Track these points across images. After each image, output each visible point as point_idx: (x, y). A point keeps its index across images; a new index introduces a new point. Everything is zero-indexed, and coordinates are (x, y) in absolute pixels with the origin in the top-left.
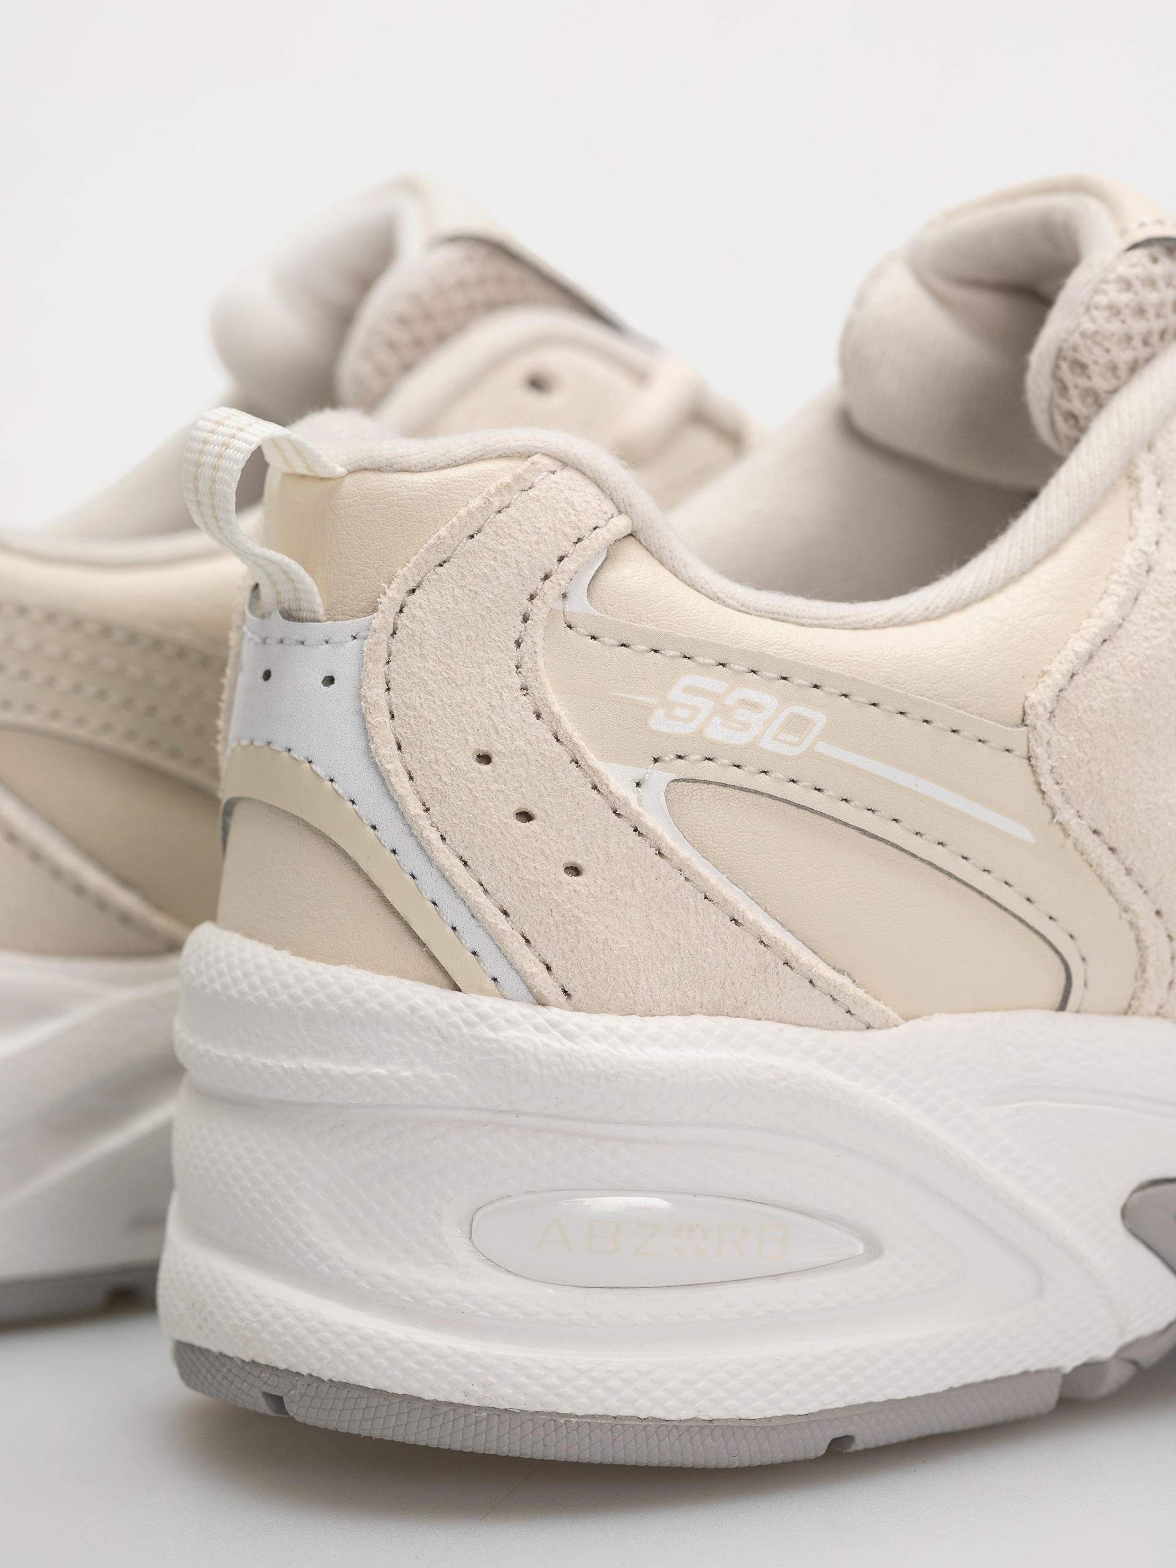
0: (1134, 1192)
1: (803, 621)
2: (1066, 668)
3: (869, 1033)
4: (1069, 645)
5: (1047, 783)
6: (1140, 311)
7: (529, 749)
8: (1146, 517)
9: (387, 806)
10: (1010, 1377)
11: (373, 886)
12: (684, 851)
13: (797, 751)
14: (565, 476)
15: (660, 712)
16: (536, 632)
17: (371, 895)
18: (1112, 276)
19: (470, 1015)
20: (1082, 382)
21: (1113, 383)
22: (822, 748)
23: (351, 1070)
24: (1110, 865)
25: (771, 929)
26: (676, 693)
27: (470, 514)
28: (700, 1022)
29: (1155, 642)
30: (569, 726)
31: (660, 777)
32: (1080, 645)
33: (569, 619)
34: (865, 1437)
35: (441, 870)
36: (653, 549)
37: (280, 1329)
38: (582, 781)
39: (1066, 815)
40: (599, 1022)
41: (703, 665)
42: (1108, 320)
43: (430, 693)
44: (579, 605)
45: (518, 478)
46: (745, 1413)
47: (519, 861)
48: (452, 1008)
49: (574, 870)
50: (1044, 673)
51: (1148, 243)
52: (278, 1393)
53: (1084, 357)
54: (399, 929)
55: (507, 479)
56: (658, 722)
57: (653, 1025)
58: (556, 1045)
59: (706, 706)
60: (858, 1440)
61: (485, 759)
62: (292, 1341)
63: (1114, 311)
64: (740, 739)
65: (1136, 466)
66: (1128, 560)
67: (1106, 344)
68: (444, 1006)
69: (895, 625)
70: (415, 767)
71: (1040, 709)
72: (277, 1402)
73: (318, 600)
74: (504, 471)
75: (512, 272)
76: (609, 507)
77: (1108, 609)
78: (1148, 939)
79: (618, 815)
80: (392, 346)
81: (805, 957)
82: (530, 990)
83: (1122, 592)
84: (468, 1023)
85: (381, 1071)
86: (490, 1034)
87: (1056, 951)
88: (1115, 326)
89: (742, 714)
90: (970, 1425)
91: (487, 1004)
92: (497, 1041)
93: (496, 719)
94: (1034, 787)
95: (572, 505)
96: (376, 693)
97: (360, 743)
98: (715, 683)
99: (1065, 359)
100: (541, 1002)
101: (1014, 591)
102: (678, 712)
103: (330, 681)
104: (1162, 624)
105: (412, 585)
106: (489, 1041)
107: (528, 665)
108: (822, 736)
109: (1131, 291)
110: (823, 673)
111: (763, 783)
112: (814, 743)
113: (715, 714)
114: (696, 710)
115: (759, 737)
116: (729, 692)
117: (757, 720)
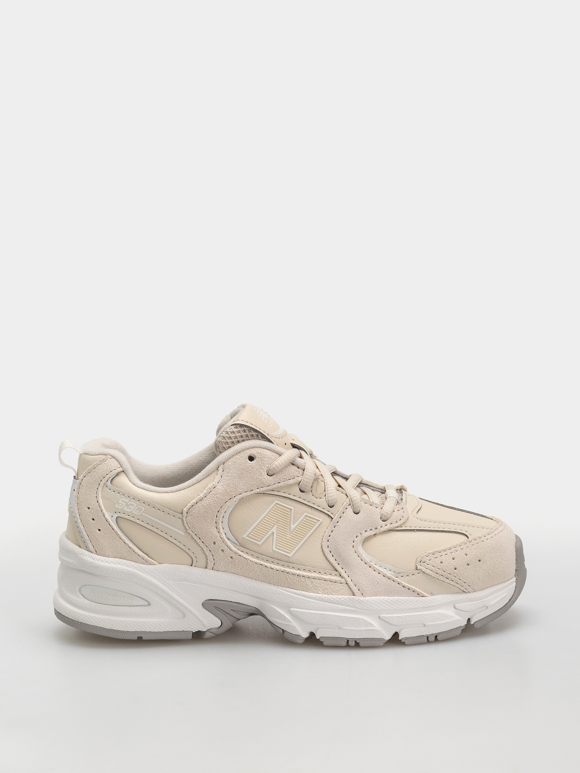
0: (205, 601)
1: (148, 490)
2: (192, 504)
3: (150, 565)
5: (185, 524)
7: (95, 508)
8: (218, 477)
12: (117, 530)
14: (113, 459)
15: (118, 504)
16: (100, 487)
22: (143, 514)
24: (199, 541)
25: (130, 545)
27: (95, 464)
28: (117, 559)
29: (209, 501)
30: (102, 505)
31: (115, 516)
32: (194, 501)
33: (106, 486)
34: (145, 638)
35: (81, 527)
38: (102, 515)
39: (189, 531)
40: (100, 557)
41: (126, 496)
43: (83, 496)
44: (109, 483)
46: (120, 629)
47: (91, 527)
48: (79, 551)
49: (99, 530)
50: (188, 505)
51: (236, 424)
55: (102, 459)
56: (117, 506)
58: (91, 560)
59: (125, 504)
60: (143, 638)
61: (89, 508)
63: (224, 437)
64: (130, 511)
65: (220, 467)
66: (212, 485)
69: (165, 493)
70: (79, 508)
71: (186, 512)
73: (77, 476)
74: (102, 457)
76: (120, 466)
77: (202, 495)
79: (107, 521)
81: (137, 550)
82: (91, 550)
83: (206, 491)
84: (80, 555)
86: (82, 557)
87: (190, 556)
89: (130, 506)
91: (83, 550)
92: (84, 558)
93: (92, 502)
94: (183, 525)
95: (111, 465)
96: (77, 494)
97: (75, 502)
100: (92, 552)
102: (120, 505)
105: (85, 476)
107: (98, 493)
108: (143, 512)
109: (227, 433)
110: (145, 501)
111: (132, 519)
112: (142, 513)
113: (126, 505)
114: (123, 505)
115: (132, 511)
116: (128, 502)
117: (132, 508)
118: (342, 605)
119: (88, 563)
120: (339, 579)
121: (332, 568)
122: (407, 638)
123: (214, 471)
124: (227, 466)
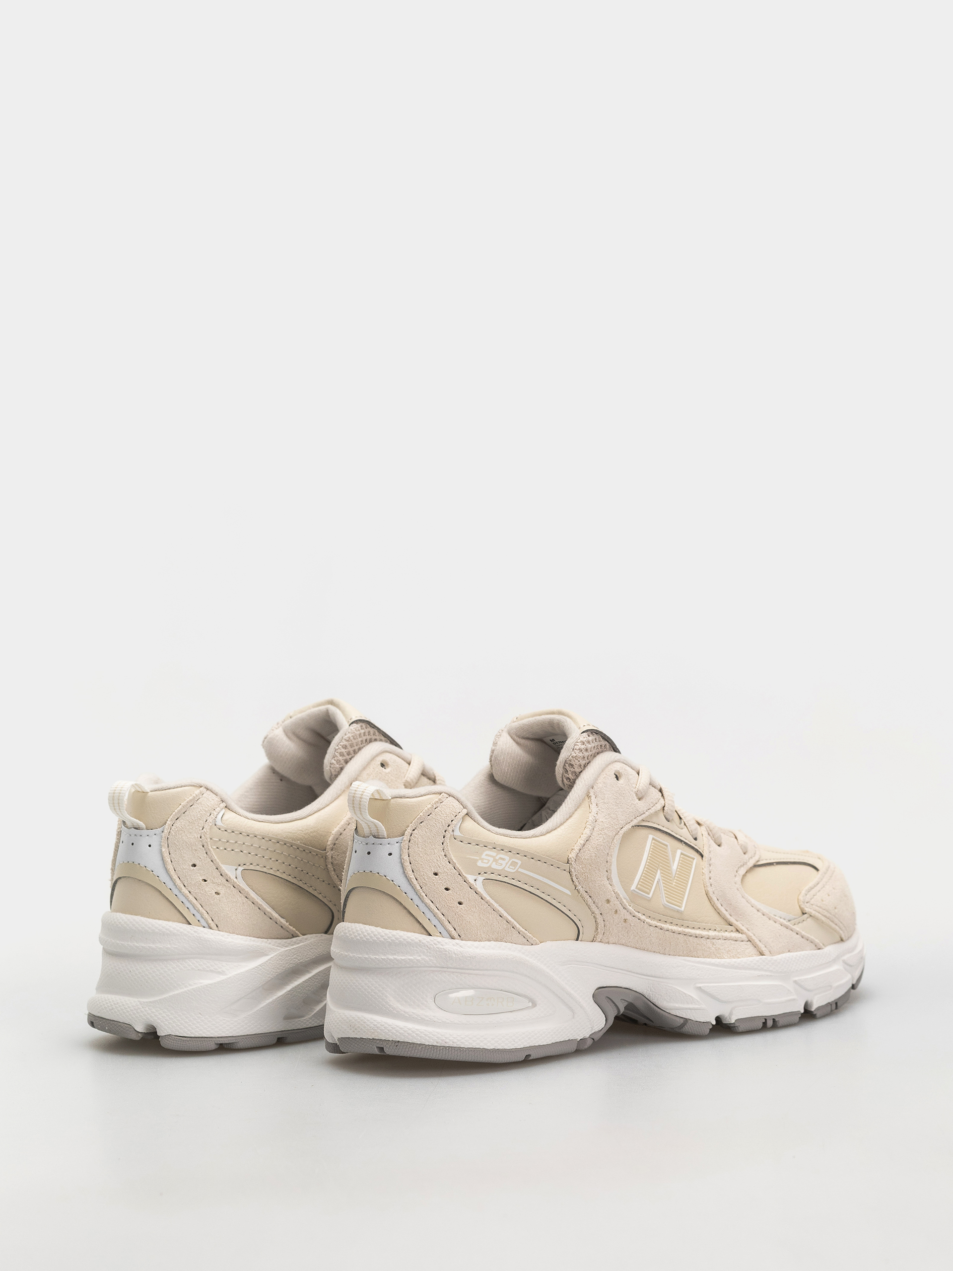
0: (597, 989)
2: (579, 848)
3: (532, 946)
4: (578, 842)
5: (574, 879)
6: (586, 750)
7: (448, 871)
8: (594, 808)
9: (410, 887)
10: (566, 1041)
11: (405, 908)
12: (488, 898)
13: (515, 871)
14: (451, 798)
15: (480, 861)
16: (447, 840)
17: (405, 911)
18: (579, 741)
19: (435, 942)
20: (572, 769)
21: (580, 770)
22: (520, 870)
23: (403, 958)
24: (590, 901)
25: (510, 918)
26: (483, 856)
27: (428, 809)
28: (493, 943)
29: (599, 841)
30: (458, 865)
31: (480, 879)
32: (581, 842)
33: (455, 837)
34: (534, 1055)
35: (426, 905)
36: (472, 818)
37: (384, 1029)
38: (462, 880)
39: (579, 887)
40: (469, 943)
41: (490, 848)
42: (579, 753)
43: (421, 857)
44: (457, 833)
45: (440, 800)
46: (506, 1047)
47: (446, 901)
48: (431, 940)
49: (460, 903)
50: (572, 849)
51: (587, 731)
52: (382, 1046)
53: (573, 763)
54: (414, 920)
55: (437, 800)
56: (480, 864)
57: (482, 943)
59: (491, 859)
60: (532, 1056)
61: (436, 874)
62: (387, 1031)
63: (581, 750)
64: (500, 868)
65: (590, 793)
66: (591, 818)
67: (579, 759)
68: (428, 940)
70: (418, 877)
71: (573, 859)
72: (381, 1049)
73: (385, 832)
74: (436, 798)
75: (372, 730)
76: (462, 807)
77: (587, 832)
78: (599, 921)
79: (471, 889)
80: (342, 754)
81: (518, 926)
82: (450, 936)
83: (590, 827)
84: (434, 944)
85: (412, 958)
86: (442, 947)
87: (576, 924)
88: (581, 754)
89: (500, 861)
90: (556, 1054)
91: (440, 939)
92: (444, 949)
93: (439, 864)
94: (571, 880)
95: (454, 806)
96: (406, 857)
97: (401, 871)
98: (493, 853)
99: (567, 763)
100: (453, 938)
101: (562, 827)
102: (485, 861)
103: (390, 854)
104: (600, 836)
105: (414, 828)
106: (441, 949)
107: (446, 849)
108: (520, 867)
109: (583, 743)
110: (519, 850)
111: (506, 879)
112: (518, 869)
113: (493, 861)
114: (489, 860)
115: (504, 867)
116: (496, 855)
117: (504, 863)
118: (755, 969)
119: (454, 953)
120: (735, 935)
121: (723, 922)
122: (818, 1009)
123: (584, 800)
124: (599, 790)
